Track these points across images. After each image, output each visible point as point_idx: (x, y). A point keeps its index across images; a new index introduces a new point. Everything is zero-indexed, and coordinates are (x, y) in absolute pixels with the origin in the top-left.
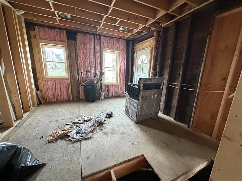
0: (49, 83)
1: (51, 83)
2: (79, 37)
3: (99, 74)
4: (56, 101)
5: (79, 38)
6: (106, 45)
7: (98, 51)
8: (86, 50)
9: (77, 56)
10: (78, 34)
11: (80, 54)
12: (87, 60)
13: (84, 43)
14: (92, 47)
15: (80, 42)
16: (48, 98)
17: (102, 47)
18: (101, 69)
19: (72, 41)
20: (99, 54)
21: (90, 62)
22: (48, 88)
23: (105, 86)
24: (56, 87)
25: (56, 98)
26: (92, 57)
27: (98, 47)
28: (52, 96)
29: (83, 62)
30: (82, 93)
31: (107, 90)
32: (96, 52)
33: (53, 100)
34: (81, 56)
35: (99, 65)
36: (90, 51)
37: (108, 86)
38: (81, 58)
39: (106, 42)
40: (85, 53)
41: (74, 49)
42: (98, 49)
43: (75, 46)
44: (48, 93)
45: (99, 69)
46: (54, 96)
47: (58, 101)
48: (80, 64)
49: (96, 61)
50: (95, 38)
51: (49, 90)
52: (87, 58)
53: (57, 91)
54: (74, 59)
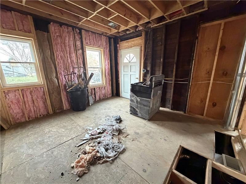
0: (11, 95)
1: (16, 95)
2: (52, 28)
4: (27, 120)
5: (53, 29)
6: (88, 41)
7: (79, 48)
8: (65, 46)
9: (52, 54)
10: (52, 23)
11: (57, 51)
12: (68, 60)
13: (61, 36)
14: (72, 43)
15: (55, 35)
16: (13, 118)
17: (84, 43)
19: (44, 33)
20: (81, 51)
21: (72, 62)
23: (91, 89)
24: (26, 99)
25: (26, 116)
26: (74, 55)
27: (78, 43)
28: (21, 114)
29: (62, 62)
30: (65, 101)
31: (94, 93)
32: (77, 49)
33: (23, 120)
34: (58, 54)
36: (70, 48)
37: (94, 88)
38: (60, 57)
39: (88, 38)
40: (64, 51)
41: (48, 43)
42: (79, 46)
43: (49, 40)
45: (82, 70)
46: (24, 114)
47: (31, 119)
48: (58, 65)
49: (79, 60)
50: (75, 31)
51: (12, 106)
52: (67, 57)
53: (27, 106)
54: (49, 59)
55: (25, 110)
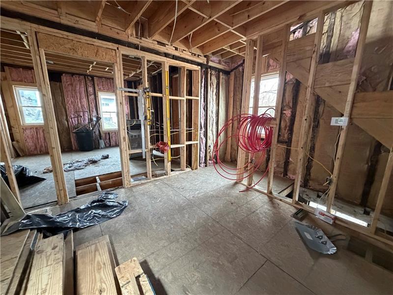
0: (28, 132)
1: (31, 132)
2: (64, 78)
3: (95, 119)
4: (39, 153)
5: (65, 80)
6: (101, 87)
7: (91, 94)
8: (76, 93)
9: (63, 99)
10: (64, 75)
11: (68, 97)
12: (78, 105)
13: (72, 84)
14: (83, 89)
15: (67, 84)
16: (28, 150)
17: (97, 88)
18: (98, 114)
19: (57, 83)
20: (93, 96)
21: (82, 106)
22: (27, 138)
23: (106, 134)
24: (39, 136)
25: (38, 149)
26: (85, 101)
27: (91, 89)
28: (34, 147)
29: (72, 106)
30: (74, 142)
31: (108, 138)
32: (89, 94)
33: (36, 152)
34: (69, 100)
35: (94, 110)
36: (80, 94)
37: (109, 133)
38: (70, 102)
39: (102, 84)
40: (74, 97)
41: (60, 91)
42: (91, 91)
43: (61, 88)
44: (27, 144)
45: (94, 114)
46: (36, 147)
47: (42, 153)
48: (68, 109)
49: (91, 105)
50: (86, 79)
51: (28, 140)
52: (78, 102)
53: (39, 141)
54: (60, 103)
55: (37, 145)
